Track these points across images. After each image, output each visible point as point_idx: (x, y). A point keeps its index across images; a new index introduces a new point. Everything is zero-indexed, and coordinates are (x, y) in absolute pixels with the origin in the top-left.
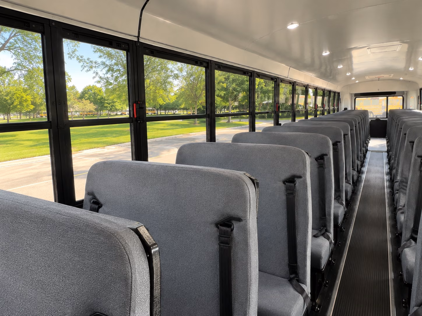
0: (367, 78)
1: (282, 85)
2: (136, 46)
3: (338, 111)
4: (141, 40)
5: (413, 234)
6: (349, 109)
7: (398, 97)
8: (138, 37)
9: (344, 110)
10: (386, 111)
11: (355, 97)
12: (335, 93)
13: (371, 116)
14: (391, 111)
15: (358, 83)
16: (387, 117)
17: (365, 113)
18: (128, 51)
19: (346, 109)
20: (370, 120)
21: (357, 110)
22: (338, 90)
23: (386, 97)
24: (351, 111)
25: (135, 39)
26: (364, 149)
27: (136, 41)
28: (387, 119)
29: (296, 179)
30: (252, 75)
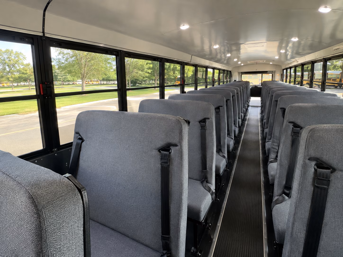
0: (249, 62)
1: (187, 67)
2: (42, 40)
3: (230, 82)
4: (47, 35)
5: (285, 189)
6: (237, 80)
7: (270, 74)
8: (43, 32)
9: (234, 81)
10: (261, 82)
11: (241, 74)
12: (227, 71)
13: (251, 84)
14: (264, 82)
15: (243, 65)
16: (261, 86)
17: (247, 83)
18: (32, 44)
19: (235, 81)
20: (251, 87)
21: (243, 81)
22: (230, 70)
23: (261, 74)
24: (239, 81)
25: (41, 34)
26: (246, 105)
27: (41, 36)
28: (261, 87)
29: (171, 147)
30: (162, 61)
